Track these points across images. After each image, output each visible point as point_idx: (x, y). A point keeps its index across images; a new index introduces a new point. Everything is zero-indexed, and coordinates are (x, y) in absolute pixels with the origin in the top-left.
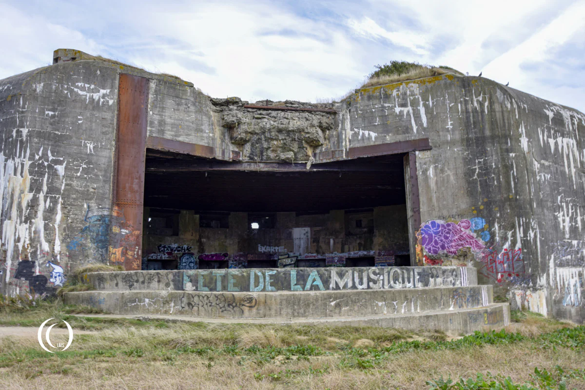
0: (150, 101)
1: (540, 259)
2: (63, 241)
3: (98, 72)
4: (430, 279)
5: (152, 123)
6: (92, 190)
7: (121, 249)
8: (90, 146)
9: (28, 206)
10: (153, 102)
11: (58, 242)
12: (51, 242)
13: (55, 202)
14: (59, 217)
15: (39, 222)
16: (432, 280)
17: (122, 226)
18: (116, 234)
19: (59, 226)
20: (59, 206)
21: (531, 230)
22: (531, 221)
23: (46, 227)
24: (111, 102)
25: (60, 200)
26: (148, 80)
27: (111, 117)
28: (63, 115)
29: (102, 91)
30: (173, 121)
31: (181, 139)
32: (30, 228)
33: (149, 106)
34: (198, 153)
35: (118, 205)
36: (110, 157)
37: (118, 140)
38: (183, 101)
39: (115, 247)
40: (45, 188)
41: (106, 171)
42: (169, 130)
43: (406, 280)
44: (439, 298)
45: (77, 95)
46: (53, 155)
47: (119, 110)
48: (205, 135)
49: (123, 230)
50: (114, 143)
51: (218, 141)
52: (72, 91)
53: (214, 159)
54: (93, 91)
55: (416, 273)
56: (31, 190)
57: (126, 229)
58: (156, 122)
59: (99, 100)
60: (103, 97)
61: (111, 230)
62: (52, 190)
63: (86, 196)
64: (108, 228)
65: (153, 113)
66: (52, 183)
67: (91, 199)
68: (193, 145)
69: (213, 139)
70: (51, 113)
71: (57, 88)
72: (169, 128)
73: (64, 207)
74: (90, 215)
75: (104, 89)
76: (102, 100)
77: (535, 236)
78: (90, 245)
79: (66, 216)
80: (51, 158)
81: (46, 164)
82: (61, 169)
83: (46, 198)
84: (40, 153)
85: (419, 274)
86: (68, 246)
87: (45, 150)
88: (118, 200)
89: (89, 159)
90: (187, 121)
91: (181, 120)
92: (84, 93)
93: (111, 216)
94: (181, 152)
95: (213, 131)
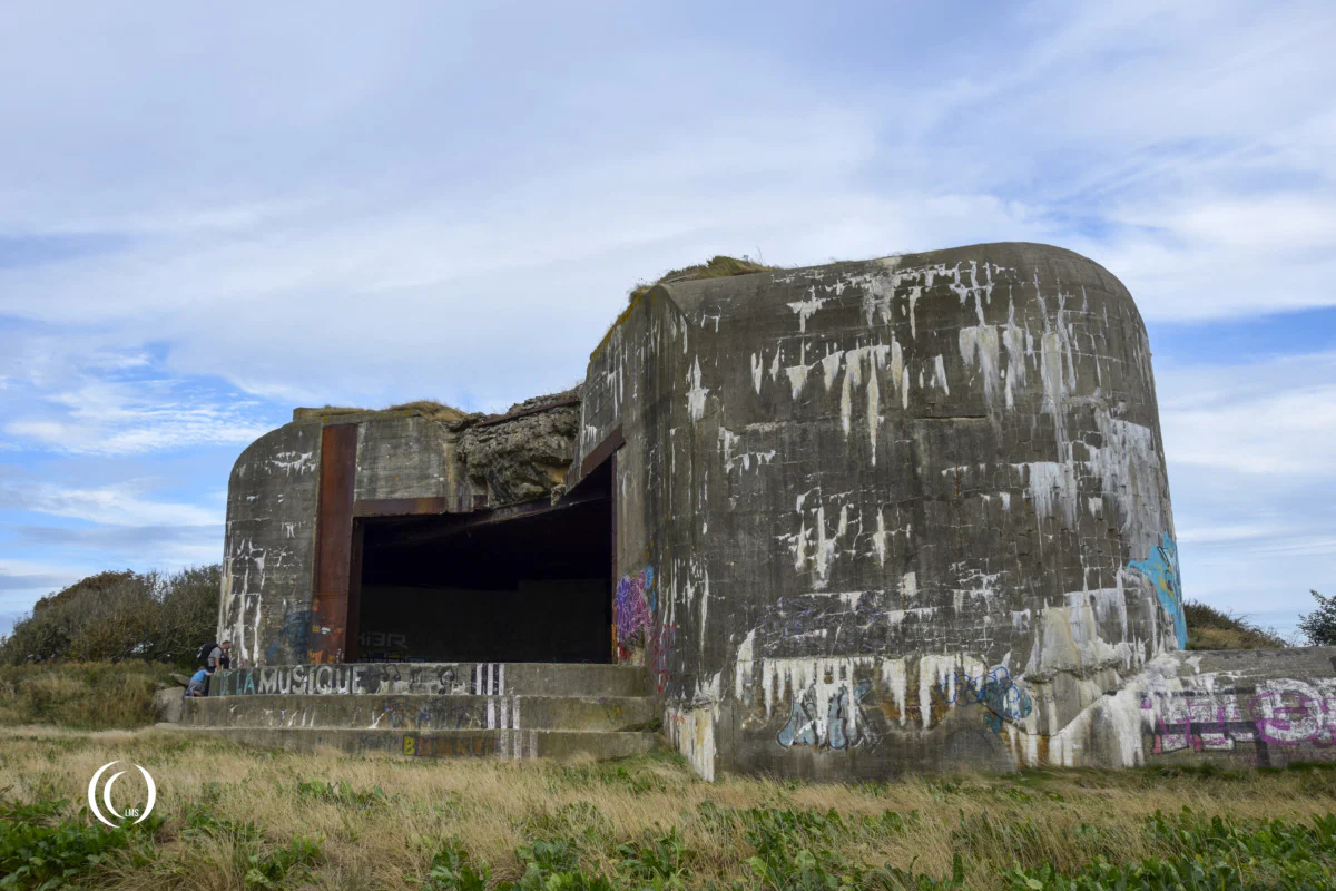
0: (358, 453)
1: (702, 643)
2: (261, 647)
3: (301, 434)
4: (382, 682)
5: (360, 482)
6: (292, 582)
7: (321, 653)
8: (291, 528)
9: (231, 608)
10: (362, 454)
11: (256, 648)
12: (250, 648)
13: (254, 601)
14: (258, 619)
15: (240, 626)
16: (384, 685)
17: (323, 623)
18: (315, 635)
19: (258, 628)
20: (259, 606)
21: (689, 583)
22: (691, 563)
23: (246, 630)
24: (313, 467)
25: (260, 598)
26: (355, 426)
27: (312, 486)
28: (264, 497)
29: (304, 456)
30: (387, 473)
31: (397, 495)
32: (232, 633)
33: (357, 460)
34: (422, 510)
35: (319, 597)
36: (311, 539)
37: (321, 514)
38: (403, 441)
39: (314, 652)
40: (246, 587)
41: (306, 556)
42: (382, 487)
43: (338, 683)
44: (350, 709)
45: (279, 468)
46: (254, 547)
47: (322, 476)
48: (433, 481)
49: (324, 629)
50: (315, 519)
51: (453, 486)
52: (272, 466)
53: (447, 514)
54: (292, 459)
55: (355, 673)
56: (233, 592)
57: (327, 627)
58: (365, 480)
59: (300, 469)
60: (305, 464)
61: (311, 629)
62: (253, 587)
63: (286, 590)
64: (307, 626)
65: (362, 469)
66: (252, 579)
67: (290, 594)
68: (413, 501)
69: (445, 485)
70: (252, 498)
71: (259, 466)
72: (383, 483)
73: (263, 608)
74: (289, 613)
75: (305, 453)
76: (303, 468)
77: (698, 595)
78: (288, 649)
79: (265, 616)
80: (252, 550)
81: (247, 558)
82: (260, 562)
83: (246, 597)
84: (242, 547)
85: (359, 674)
86: (266, 653)
87: (247, 542)
88: (319, 591)
89: (289, 544)
90: (406, 467)
91: (400, 468)
92: (286, 464)
93: (310, 612)
94: (399, 513)
95: (444, 473)
